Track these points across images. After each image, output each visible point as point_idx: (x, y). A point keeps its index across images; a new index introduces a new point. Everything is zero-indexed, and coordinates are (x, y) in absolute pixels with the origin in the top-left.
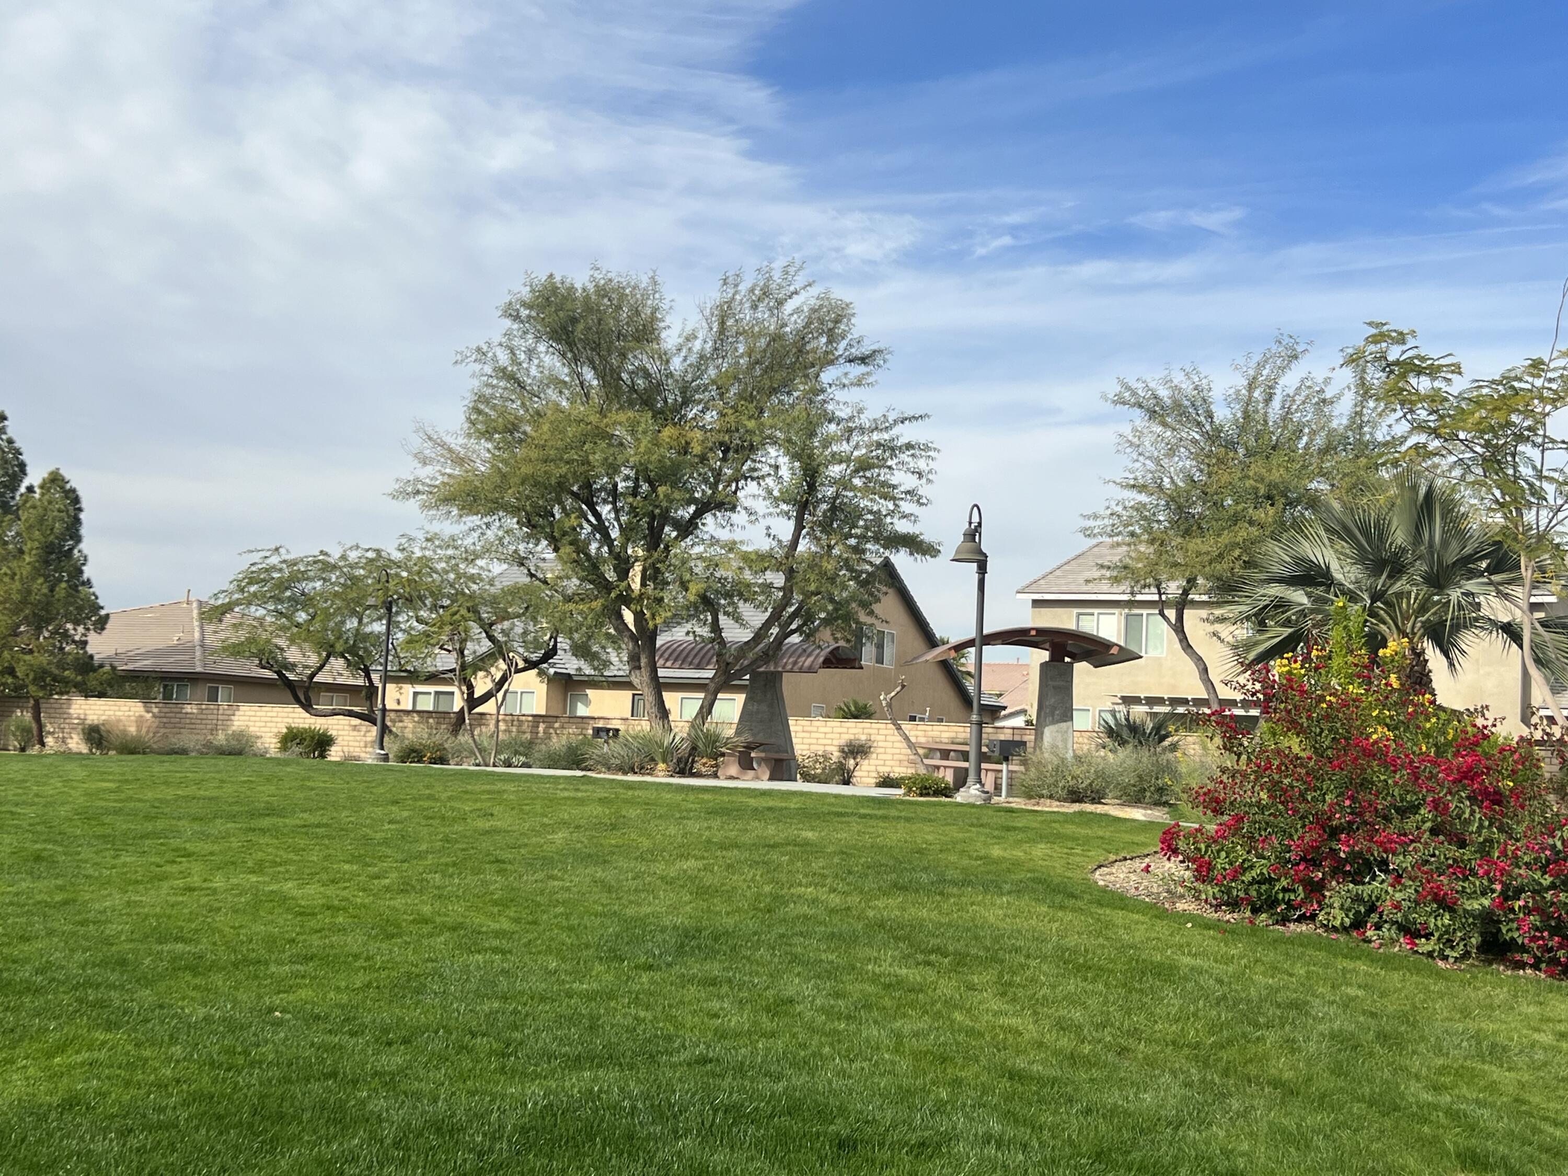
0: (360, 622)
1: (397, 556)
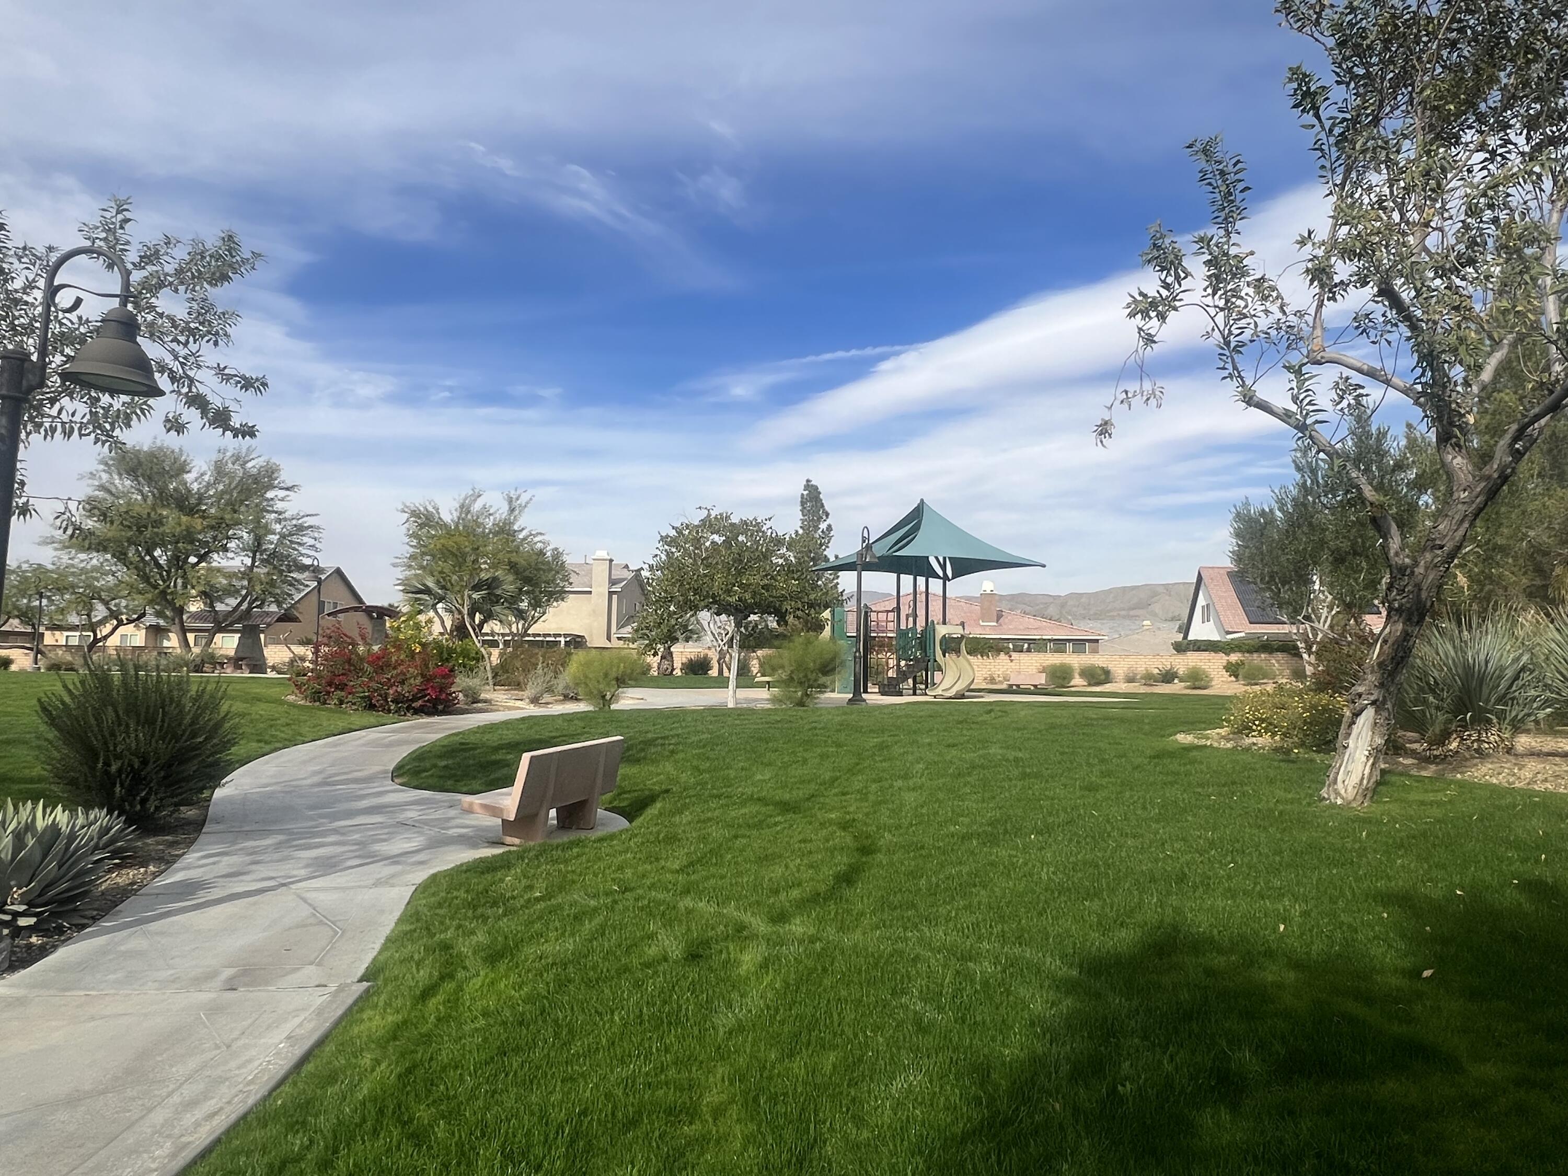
0: (29, 600)
1: (50, 567)
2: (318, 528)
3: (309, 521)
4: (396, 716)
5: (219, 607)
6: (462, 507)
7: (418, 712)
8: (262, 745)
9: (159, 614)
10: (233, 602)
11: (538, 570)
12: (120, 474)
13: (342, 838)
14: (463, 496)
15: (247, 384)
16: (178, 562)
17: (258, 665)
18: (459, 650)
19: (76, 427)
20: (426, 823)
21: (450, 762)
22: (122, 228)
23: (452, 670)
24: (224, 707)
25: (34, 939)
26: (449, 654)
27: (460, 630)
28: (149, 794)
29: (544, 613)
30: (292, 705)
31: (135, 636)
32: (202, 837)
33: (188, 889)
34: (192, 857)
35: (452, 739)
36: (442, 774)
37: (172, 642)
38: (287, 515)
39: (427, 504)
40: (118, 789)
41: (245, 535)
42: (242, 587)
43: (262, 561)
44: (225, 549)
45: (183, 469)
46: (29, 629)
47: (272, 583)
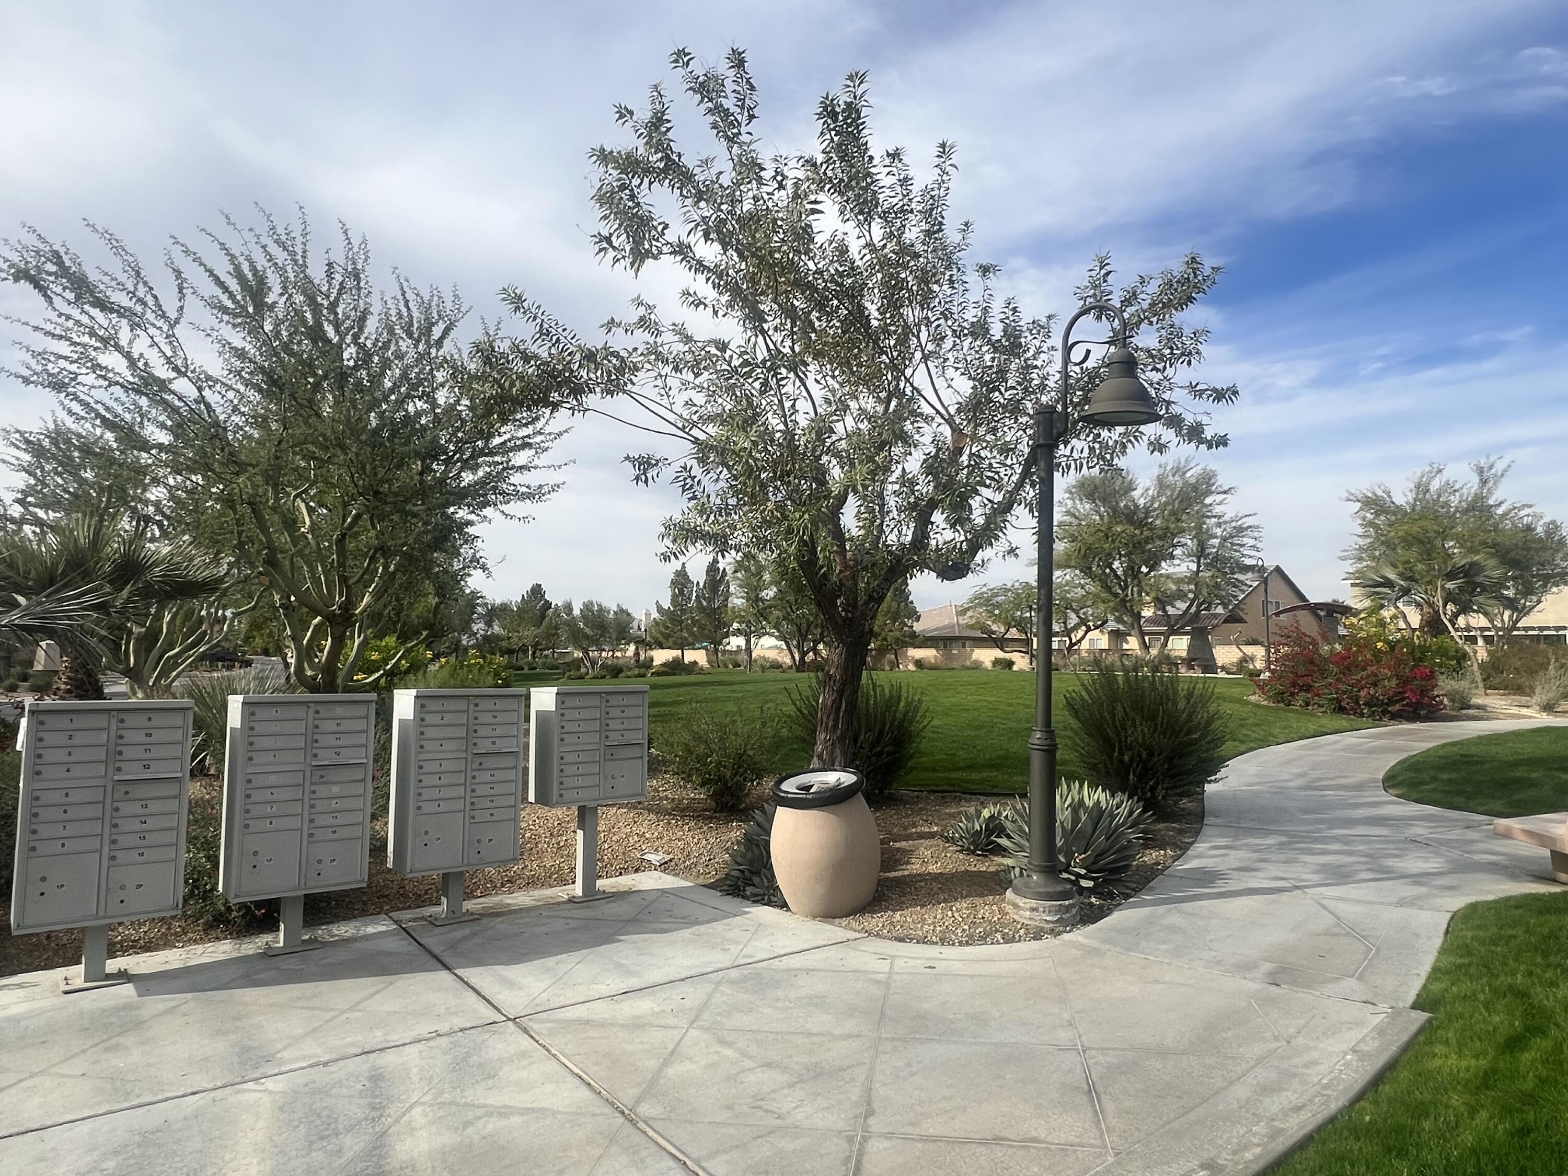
2: (1258, 527)
3: (1248, 522)
4: (1370, 720)
5: (1171, 610)
6: (1418, 486)
7: (1397, 717)
8: (1236, 743)
9: (1119, 620)
10: (1182, 606)
11: (1529, 549)
12: (1081, 500)
13: (1346, 848)
14: (1419, 474)
15: (1219, 395)
16: (1133, 572)
17: (1210, 666)
18: (1434, 648)
19: (1085, 463)
20: (1442, 842)
21: (1454, 775)
22: (1105, 281)
23: (1432, 672)
24: (1213, 707)
25: (1093, 900)
26: (1423, 653)
27: (1433, 624)
28: (1157, 783)
29: (1539, 602)
30: (1258, 706)
31: (1100, 640)
32: (1205, 828)
33: (1206, 877)
34: (1200, 847)
35: (1448, 749)
36: (1447, 788)
37: (1132, 644)
38: (1226, 518)
39: (1376, 488)
40: (1131, 777)
41: (1189, 542)
42: (1190, 591)
43: (1207, 565)
44: (1172, 557)
45: (1130, 487)
46: (1024, 637)
47: (1217, 586)
